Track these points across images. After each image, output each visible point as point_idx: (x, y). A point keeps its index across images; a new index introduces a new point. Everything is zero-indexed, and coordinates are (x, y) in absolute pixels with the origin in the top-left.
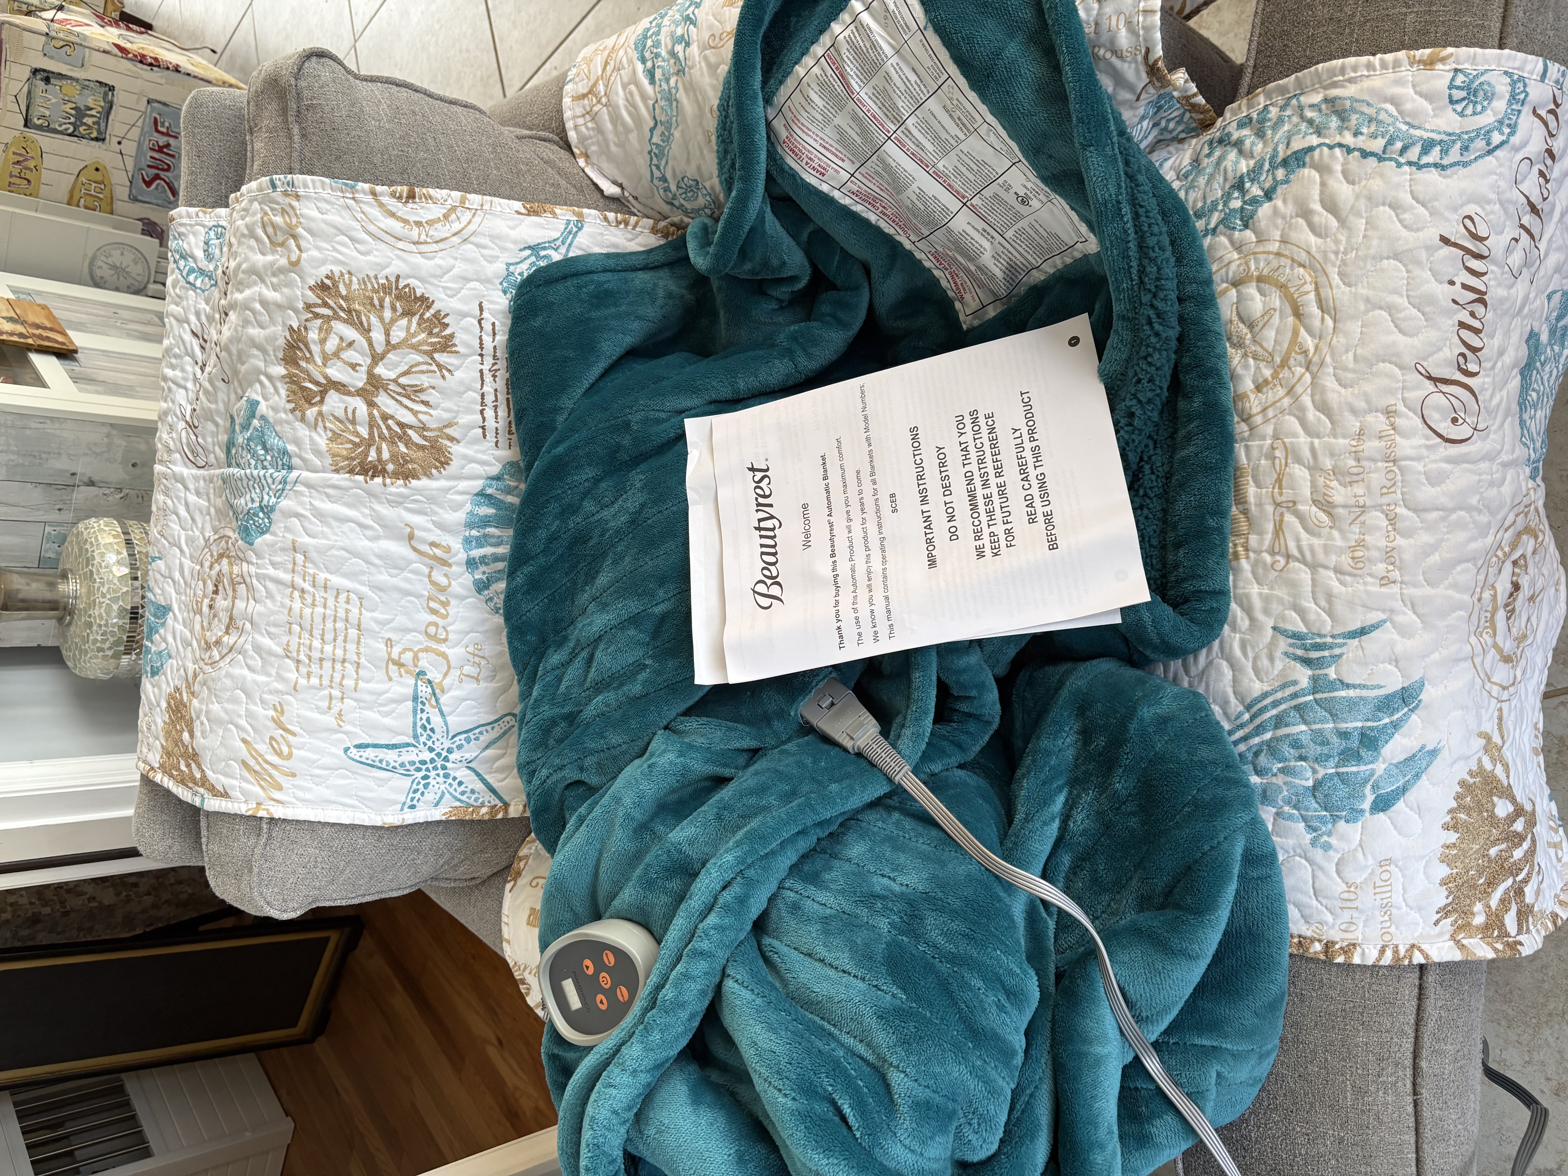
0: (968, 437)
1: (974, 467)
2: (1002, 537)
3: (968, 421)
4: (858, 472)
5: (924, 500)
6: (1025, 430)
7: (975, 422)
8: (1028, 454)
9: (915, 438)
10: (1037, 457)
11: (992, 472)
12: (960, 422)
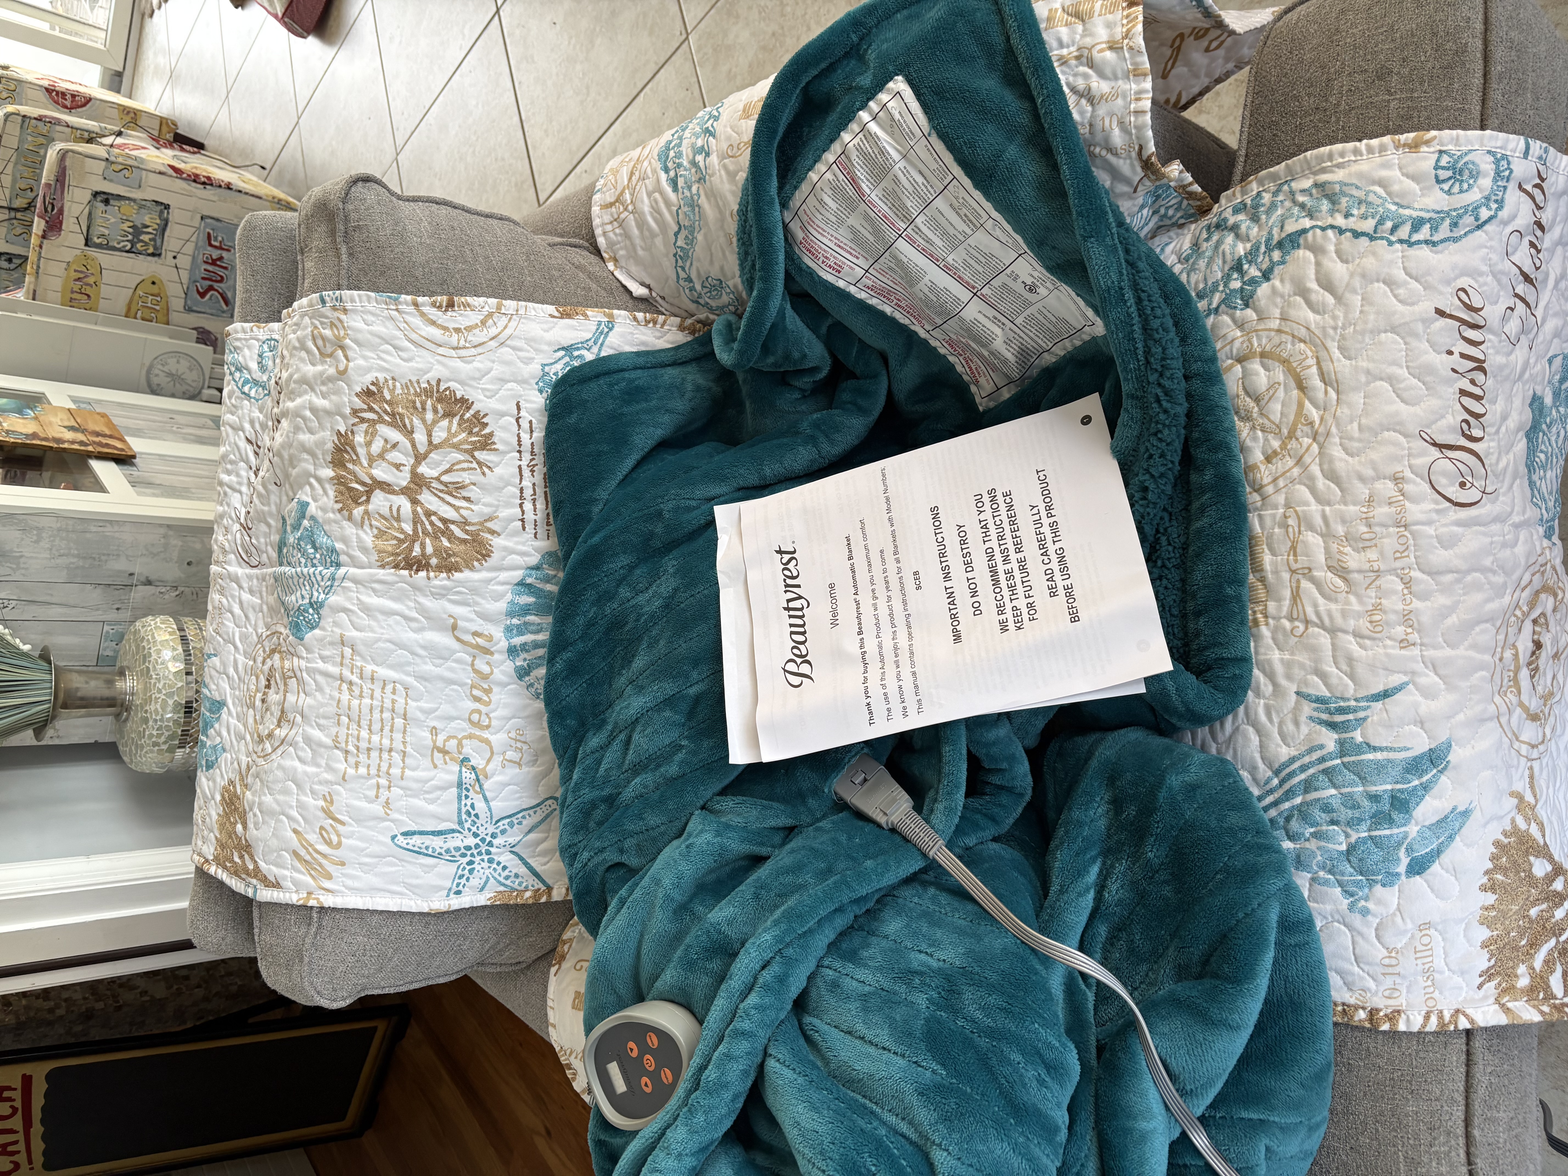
0: (988, 515)
1: (994, 544)
2: (1025, 611)
3: (986, 499)
4: (882, 552)
5: (947, 577)
6: (1042, 507)
7: (993, 500)
8: (1046, 529)
9: (936, 517)
10: (1055, 532)
11: (1012, 548)
12: (979, 501)
